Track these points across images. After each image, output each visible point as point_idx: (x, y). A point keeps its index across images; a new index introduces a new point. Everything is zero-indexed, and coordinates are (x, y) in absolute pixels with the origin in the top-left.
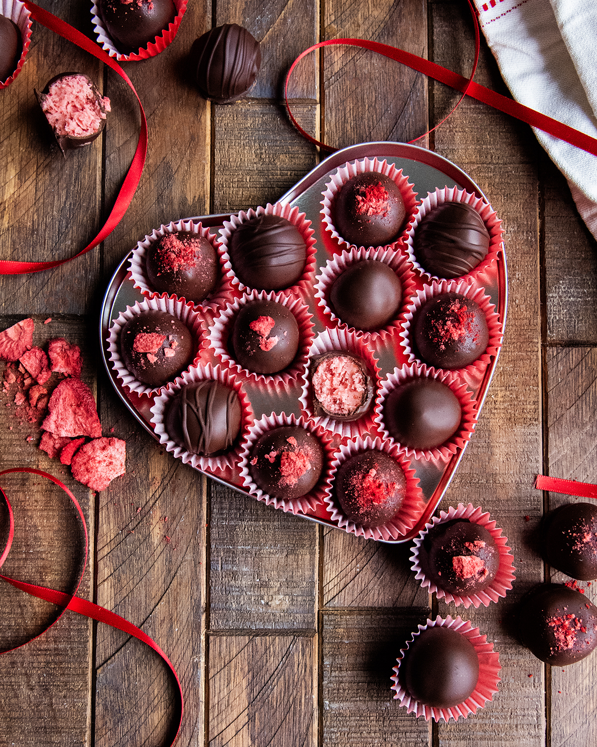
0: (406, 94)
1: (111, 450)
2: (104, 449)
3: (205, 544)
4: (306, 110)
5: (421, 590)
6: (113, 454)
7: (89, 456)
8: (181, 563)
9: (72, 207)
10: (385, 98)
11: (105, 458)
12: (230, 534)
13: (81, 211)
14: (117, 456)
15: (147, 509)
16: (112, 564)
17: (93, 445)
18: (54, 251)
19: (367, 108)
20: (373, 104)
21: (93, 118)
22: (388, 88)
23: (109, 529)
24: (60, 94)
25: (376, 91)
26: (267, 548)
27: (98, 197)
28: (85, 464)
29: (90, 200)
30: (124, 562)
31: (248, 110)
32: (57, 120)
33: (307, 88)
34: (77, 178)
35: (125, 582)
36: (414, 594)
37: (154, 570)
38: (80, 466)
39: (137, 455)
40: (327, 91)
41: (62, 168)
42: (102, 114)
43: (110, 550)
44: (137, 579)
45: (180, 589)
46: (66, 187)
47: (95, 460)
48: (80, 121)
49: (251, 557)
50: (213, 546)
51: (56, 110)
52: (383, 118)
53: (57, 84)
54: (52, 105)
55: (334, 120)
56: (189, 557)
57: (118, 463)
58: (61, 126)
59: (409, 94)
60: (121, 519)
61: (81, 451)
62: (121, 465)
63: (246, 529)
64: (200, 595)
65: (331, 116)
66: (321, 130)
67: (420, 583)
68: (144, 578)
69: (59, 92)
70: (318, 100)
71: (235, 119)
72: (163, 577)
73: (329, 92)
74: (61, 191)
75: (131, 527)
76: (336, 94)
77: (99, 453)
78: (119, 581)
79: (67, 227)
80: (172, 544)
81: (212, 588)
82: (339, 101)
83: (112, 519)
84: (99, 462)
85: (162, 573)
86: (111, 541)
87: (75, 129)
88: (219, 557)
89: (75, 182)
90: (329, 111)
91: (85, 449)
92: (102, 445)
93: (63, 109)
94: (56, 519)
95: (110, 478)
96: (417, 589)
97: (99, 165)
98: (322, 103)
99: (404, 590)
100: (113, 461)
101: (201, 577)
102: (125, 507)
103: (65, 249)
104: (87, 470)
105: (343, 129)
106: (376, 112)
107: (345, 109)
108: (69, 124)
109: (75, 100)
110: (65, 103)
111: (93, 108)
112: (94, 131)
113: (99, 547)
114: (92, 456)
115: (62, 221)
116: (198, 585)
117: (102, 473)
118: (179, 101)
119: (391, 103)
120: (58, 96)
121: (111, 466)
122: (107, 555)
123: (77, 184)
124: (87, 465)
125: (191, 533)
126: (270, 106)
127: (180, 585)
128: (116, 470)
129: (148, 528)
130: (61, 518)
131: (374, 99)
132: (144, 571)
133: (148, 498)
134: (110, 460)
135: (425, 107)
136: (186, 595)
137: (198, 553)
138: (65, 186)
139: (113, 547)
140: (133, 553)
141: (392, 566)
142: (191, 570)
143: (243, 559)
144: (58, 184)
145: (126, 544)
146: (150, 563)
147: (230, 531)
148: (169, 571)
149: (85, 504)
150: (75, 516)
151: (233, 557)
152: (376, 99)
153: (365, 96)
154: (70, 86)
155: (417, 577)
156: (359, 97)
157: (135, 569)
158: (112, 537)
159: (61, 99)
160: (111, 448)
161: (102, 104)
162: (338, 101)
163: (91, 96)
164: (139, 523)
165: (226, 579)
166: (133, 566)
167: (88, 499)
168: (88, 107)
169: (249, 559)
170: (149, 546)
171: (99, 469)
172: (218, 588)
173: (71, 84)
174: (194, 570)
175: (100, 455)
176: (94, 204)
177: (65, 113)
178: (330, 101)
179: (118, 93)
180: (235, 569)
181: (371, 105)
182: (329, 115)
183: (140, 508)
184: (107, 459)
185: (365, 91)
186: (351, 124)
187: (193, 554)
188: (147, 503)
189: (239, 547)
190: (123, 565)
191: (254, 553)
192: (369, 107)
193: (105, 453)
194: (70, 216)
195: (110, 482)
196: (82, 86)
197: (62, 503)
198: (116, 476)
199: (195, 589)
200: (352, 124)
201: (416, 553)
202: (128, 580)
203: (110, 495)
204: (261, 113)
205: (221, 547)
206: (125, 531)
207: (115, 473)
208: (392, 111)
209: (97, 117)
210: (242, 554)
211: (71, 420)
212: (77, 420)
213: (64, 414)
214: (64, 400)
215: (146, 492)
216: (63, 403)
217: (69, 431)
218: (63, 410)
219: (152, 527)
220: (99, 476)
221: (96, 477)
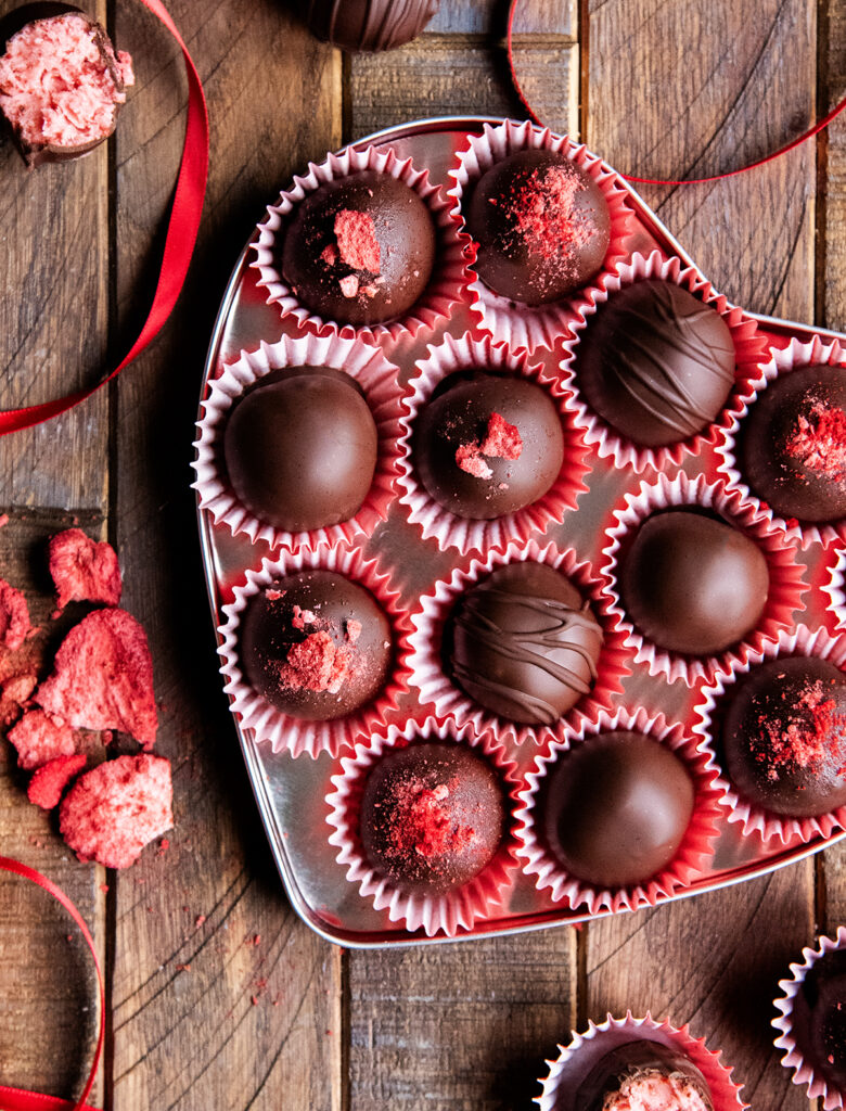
0: (769, 20)
1: (140, 782)
2: (126, 779)
3: (339, 992)
4: (547, 58)
5: (793, 1091)
6: (146, 789)
7: (97, 798)
8: (290, 1032)
9: (47, 275)
10: (722, 29)
11: (130, 800)
12: (392, 971)
13: (67, 285)
14: (155, 794)
15: (216, 919)
16: (143, 1035)
17: (103, 774)
18: (11, 372)
19: (680, 53)
20: (695, 44)
21: (98, 105)
22: (728, 9)
23: (135, 963)
24: (30, 55)
25: (701, 14)
26: (469, 999)
27: (101, 253)
28: (89, 814)
29: (85, 259)
30: (169, 1032)
31: (422, 61)
32: (22, 109)
33: (552, 10)
34: (55, 213)
35: (173, 1074)
36: (778, 1099)
37: (233, 1047)
38: (79, 818)
39: (195, 807)
40: (593, 17)
41: (22, 190)
42: (116, 94)
43: (139, 1007)
44: (196, 1068)
45: (287, 1087)
46: (33, 230)
47: (109, 805)
48: (71, 111)
49: (435, 1020)
50: (356, 996)
51: (21, 87)
52: (716, 75)
53: (24, 36)
54: (12, 77)
55: (608, 83)
56: (306, 1019)
57: (157, 808)
58: (32, 123)
59: (773, 19)
60: (163, 940)
61: (79, 787)
62: (164, 811)
63: (425, 960)
64: (330, 1100)
65: (603, 72)
66: (580, 103)
67: (792, 1075)
68: (212, 1065)
69: (26, 51)
70: (574, 35)
71: (395, 80)
72: (251, 1062)
73: (599, 19)
74: (21, 240)
75: (183, 957)
76: (614, 23)
77: (115, 789)
78: (159, 1072)
79: (37, 320)
80: (269, 992)
81: (355, 1085)
82: (621, 39)
83: (143, 940)
84: (118, 808)
85: (250, 1053)
86: (141, 988)
87: (62, 130)
88: (368, 1017)
89: (52, 221)
90: (598, 62)
91: (87, 785)
92: (121, 773)
93: (35, 84)
94: (26, 942)
95: (142, 840)
96: (786, 1089)
97: (103, 181)
98: (583, 39)
99: (758, 1091)
100: (147, 803)
101: (332, 1063)
102: (170, 915)
103: (35, 367)
104: (95, 827)
105: (628, 102)
106: (700, 62)
107: (633, 58)
108: (49, 120)
109: (59, 67)
110: (38, 72)
111: (98, 82)
112: (100, 133)
113: (116, 1001)
114: (102, 798)
115: (27, 307)
116: (325, 1078)
117: (125, 832)
118: (273, 41)
119: (733, 40)
120: (25, 59)
121: (143, 815)
122: (133, 1017)
123: (55, 225)
124: (92, 817)
125: (310, 969)
126: (470, 50)
127: (288, 1078)
128: (154, 824)
129: (220, 960)
130: (35, 939)
131: (696, 32)
132: (212, 1050)
133: (219, 896)
134: (140, 803)
135: (810, 49)
136: (300, 1100)
137: (324, 1011)
138: (29, 228)
139: (145, 1000)
140: (188, 1013)
141: (733, 1039)
142: (310, 1046)
143: (417, 1023)
144: (14, 226)
145: (173, 994)
146: (224, 1033)
147: (392, 964)
148: (265, 1050)
149: (87, 909)
150: (66, 936)
151: (397, 1020)
152: (701, 33)
153: (678, 27)
154: (50, 40)
155: (785, 1062)
156: (665, 30)
157: (192, 1045)
158: (144, 978)
159: (30, 66)
160: (141, 777)
161: (118, 75)
162: (617, 39)
163: (95, 57)
164: (200, 949)
165: (384, 1065)
166: (188, 1041)
167: (91, 898)
168: (87, 79)
169: (432, 1023)
170: (221, 998)
171: (119, 824)
172: (367, 1084)
173: (52, 35)
174: (316, 1047)
175: (119, 794)
176: (93, 270)
177: (39, 93)
178: (601, 40)
179: (140, 21)
180: (402, 1043)
181: (690, 47)
182: (599, 70)
183: (203, 918)
184: (135, 802)
185: (678, 14)
186: (645, 89)
187: (315, 1012)
188: (216, 906)
189: (411, 999)
190: (168, 1040)
191: (441, 1010)
192: (685, 51)
193: (129, 788)
194: (42, 295)
195: (140, 848)
196: (77, 40)
197: (38, 909)
198: (154, 835)
199: (319, 1088)
200: (649, 90)
201: (786, 1011)
202: (178, 1070)
203: (138, 890)
204: (452, 67)
205: (372, 999)
206: (172, 966)
207: (153, 828)
208: (736, 58)
209: (107, 100)
210: (418, 1012)
211: (97, 695)
212: (110, 698)
213: (85, 681)
214: (90, 652)
215: (213, 883)
216: (87, 658)
217: (90, 718)
218: (84, 672)
219: (227, 956)
220: (119, 837)
221: (113, 839)
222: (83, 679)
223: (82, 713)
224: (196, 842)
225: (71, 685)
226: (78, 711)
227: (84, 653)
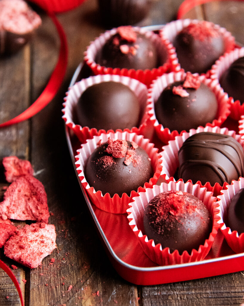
1: (42, 232)
2: (35, 231)
6: (44, 234)
7: (22, 237)
11: (37, 238)
14: (48, 235)
15: (78, 287)
28: (18, 243)
47: (27, 239)
57: (49, 241)
60: (53, 297)
62: (52, 243)
77: (30, 234)
83: (43, 297)
84: (31, 241)
92: (33, 229)
100: (45, 240)
102: (56, 287)
104: (21, 247)
114: (24, 237)
117: (35, 249)
121: (43, 244)
124: (20, 244)
129: (80, 302)
133: (79, 279)
134: (41, 240)
160: (42, 230)
164: (70, 298)
171: (32, 246)
175: (32, 236)
183: (71, 287)
184: (39, 240)
188: (78, 282)
193: (36, 233)
211: (22, 207)
212: (28, 207)
213: (17, 202)
214: (19, 191)
215: (76, 274)
216: (18, 193)
217: (19, 215)
218: (17, 198)
219: (83, 301)
220: (32, 251)
221: (29, 252)
222: (16, 201)
223: (15, 213)
224: (67, 259)
225: (11, 204)
226: (14, 213)
227: (16, 192)
